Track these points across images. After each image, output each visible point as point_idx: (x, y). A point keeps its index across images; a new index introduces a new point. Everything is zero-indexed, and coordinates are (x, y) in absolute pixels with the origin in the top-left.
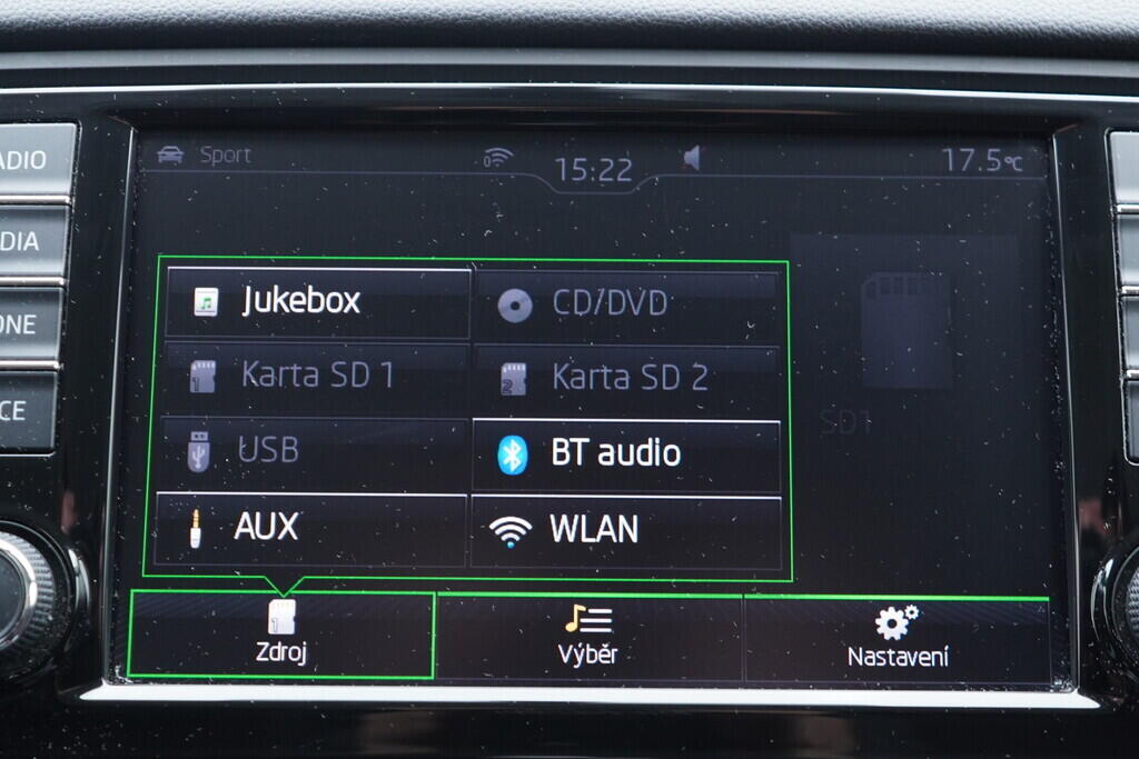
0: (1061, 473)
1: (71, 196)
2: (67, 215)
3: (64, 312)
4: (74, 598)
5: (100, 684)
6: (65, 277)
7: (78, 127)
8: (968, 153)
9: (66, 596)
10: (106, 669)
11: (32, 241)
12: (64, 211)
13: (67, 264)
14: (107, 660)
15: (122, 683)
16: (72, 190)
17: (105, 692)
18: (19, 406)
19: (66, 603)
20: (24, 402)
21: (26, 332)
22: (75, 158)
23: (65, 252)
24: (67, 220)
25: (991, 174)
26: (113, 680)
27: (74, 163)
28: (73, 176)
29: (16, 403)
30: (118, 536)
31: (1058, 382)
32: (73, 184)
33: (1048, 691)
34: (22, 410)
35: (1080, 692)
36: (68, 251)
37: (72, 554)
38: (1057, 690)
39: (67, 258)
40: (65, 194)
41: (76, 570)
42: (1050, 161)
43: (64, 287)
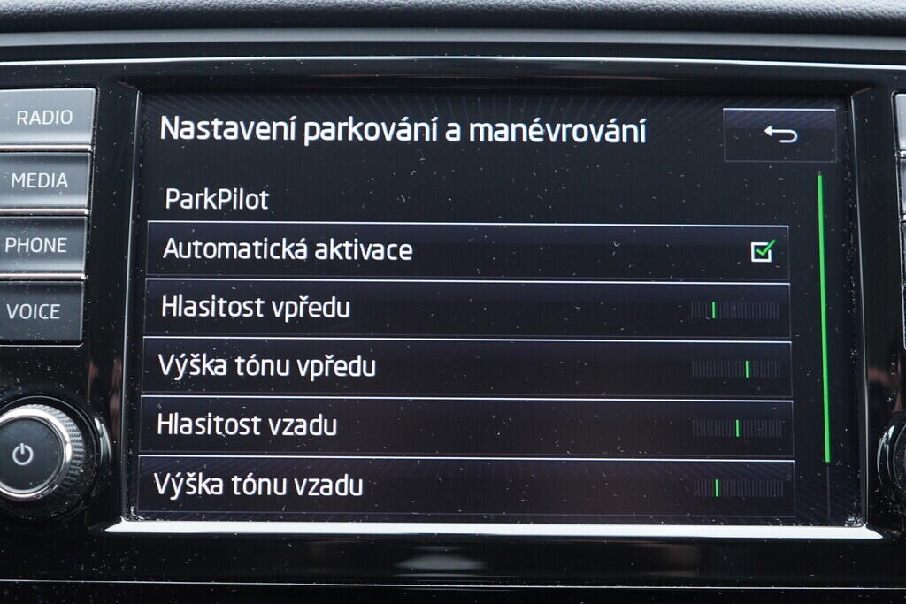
0: (855, 358)
1: (92, 145)
2: (89, 160)
3: (88, 235)
4: (99, 455)
5: (120, 521)
6: (88, 208)
7: (97, 91)
9: (93, 454)
10: (124, 507)
11: (62, 180)
12: (87, 157)
13: (90, 196)
14: (124, 502)
15: (136, 519)
16: (93, 141)
17: (124, 527)
18: (55, 308)
19: (93, 459)
20: (58, 305)
21: (59, 251)
22: (95, 115)
23: (88, 189)
24: (89, 164)
26: (129, 518)
27: (94, 120)
28: (94, 130)
29: (53, 306)
30: (131, 407)
31: (853, 288)
32: (94, 136)
33: (843, 526)
34: (57, 311)
35: (868, 527)
36: (90, 188)
37: (97, 421)
38: (851, 525)
39: (90, 193)
40: (88, 144)
41: (100, 432)
42: (849, 116)
43: (88, 216)
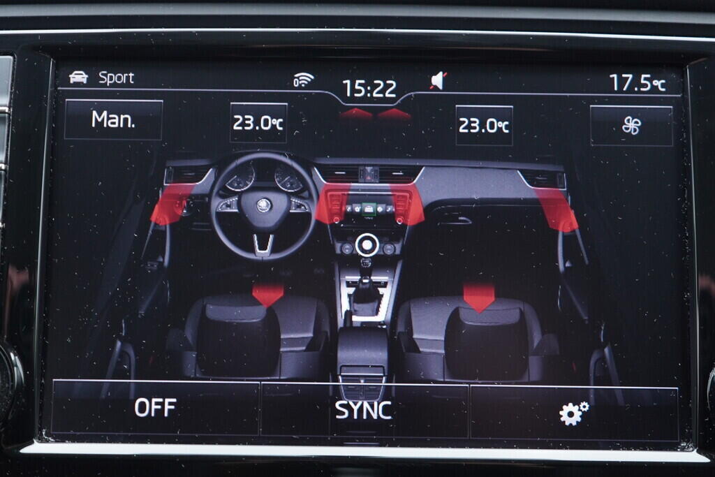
0: (688, 301)
1: (9, 107)
2: (7, 120)
3: (5, 187)
4: (13, 386)
5: (33, 442)
6: (5, 163)
7: (14, 58)
8: (628, 78)
9: (8, 383)
10: (37, 430)
12: (5, 117)
13: (7, 155)
14: (37, 425)
15: (47, 441)
16: (10, 103)
17: (36, 448)
19: (8, 388)
22: (13, 80)
23: (5, 147)
24: (7, 124)
25: (644, 92)
26: (42, 440)
27: (12, 84)
28: (11, 93)
30: (44, 341)
31: (687, 238)
32: (11, 99)
33: (676, 450)
35: (698, 452)
36: (7, 145)
37: (12, 355)
38: (683, 450)
39: (7, 150)
40: (5, 106)
41: (14, 362)
42: (684, 83)
43: (5, 170)
